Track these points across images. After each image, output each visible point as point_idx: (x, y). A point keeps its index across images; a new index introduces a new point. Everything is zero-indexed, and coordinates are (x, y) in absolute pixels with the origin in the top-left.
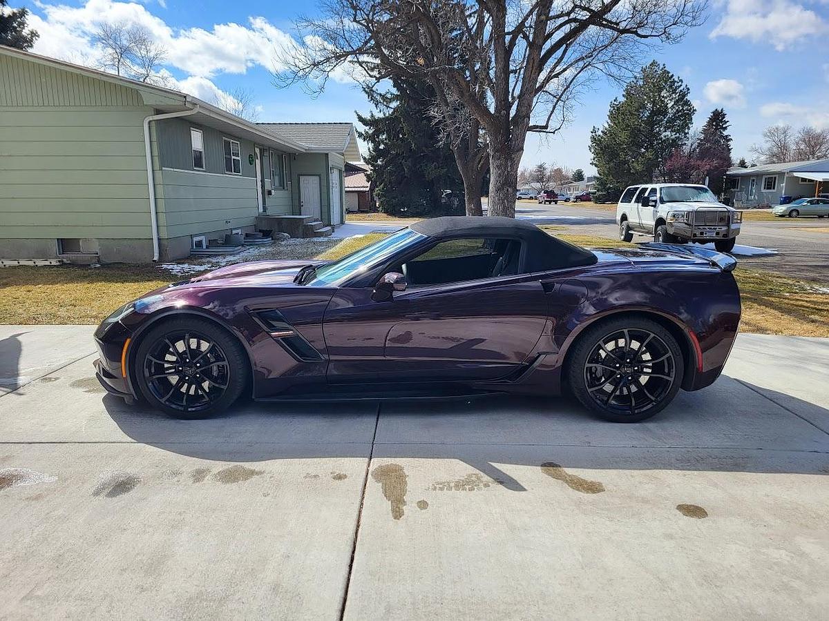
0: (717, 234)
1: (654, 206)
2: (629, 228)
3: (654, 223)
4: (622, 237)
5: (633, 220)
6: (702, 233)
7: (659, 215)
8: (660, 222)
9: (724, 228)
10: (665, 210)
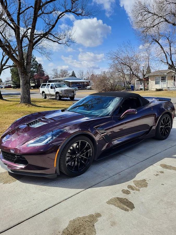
0: (72, 95)
1: (54, 89)
2: (45, 95)
3: (55, 93)
4: (44, 98)
5: (47, 92)
6: (69, 95)
7: (56, 91)
8: (57, 93)
9: (73, 94)
10: (58, 90)
